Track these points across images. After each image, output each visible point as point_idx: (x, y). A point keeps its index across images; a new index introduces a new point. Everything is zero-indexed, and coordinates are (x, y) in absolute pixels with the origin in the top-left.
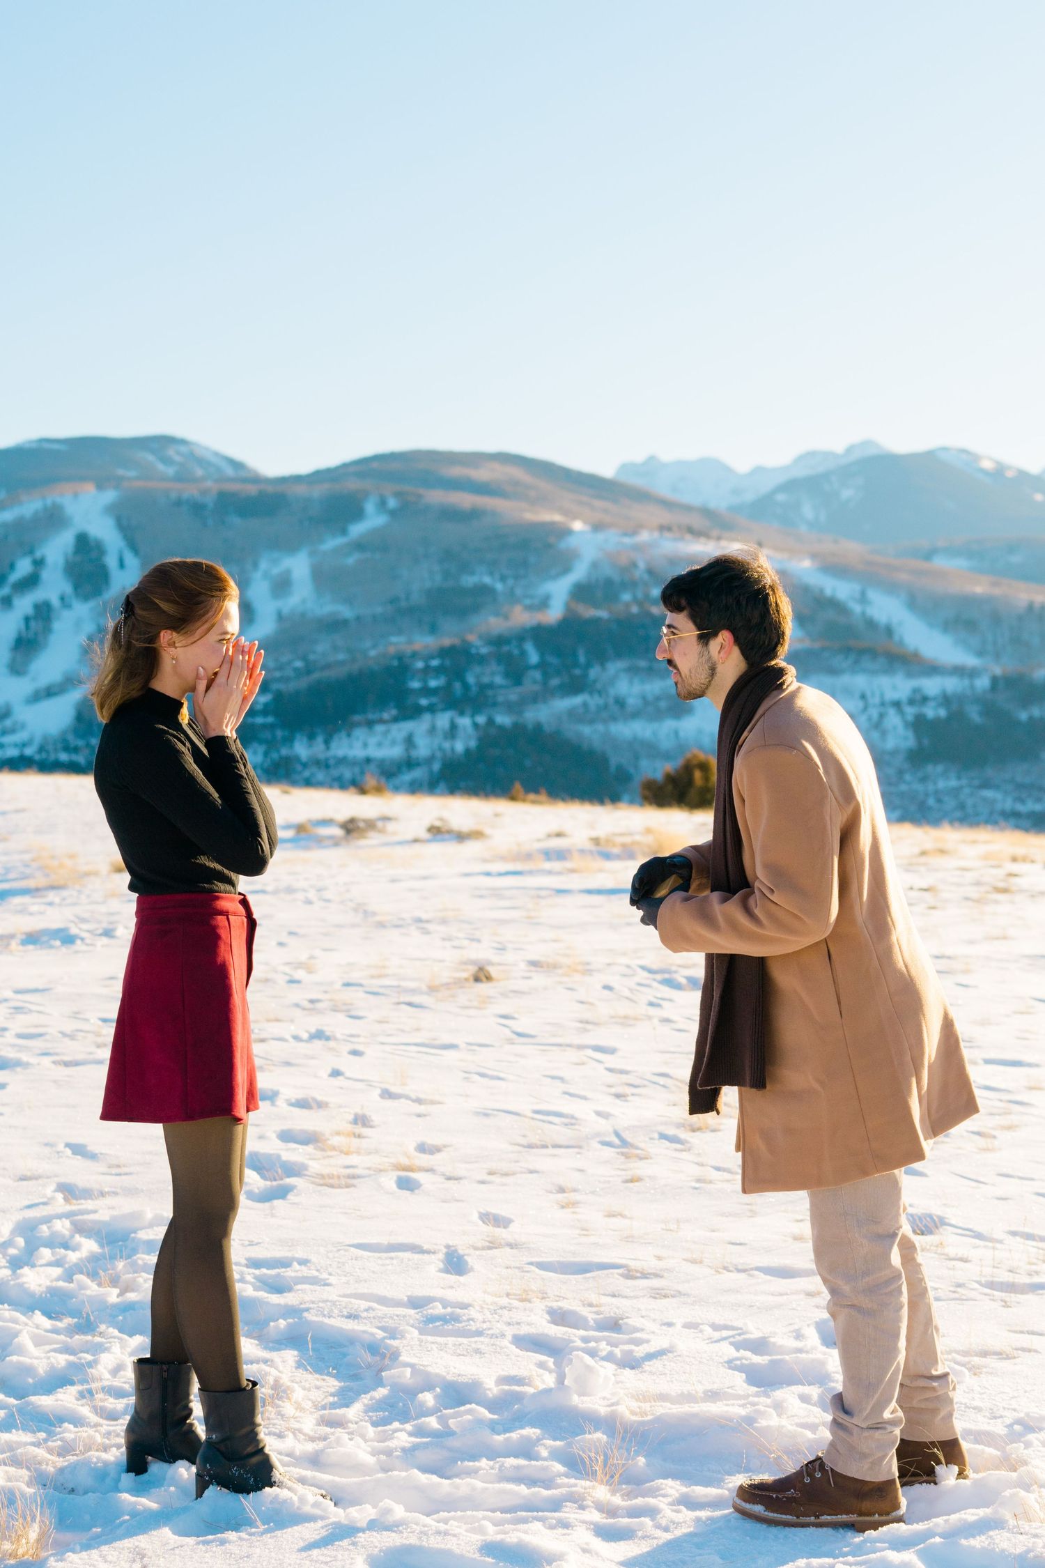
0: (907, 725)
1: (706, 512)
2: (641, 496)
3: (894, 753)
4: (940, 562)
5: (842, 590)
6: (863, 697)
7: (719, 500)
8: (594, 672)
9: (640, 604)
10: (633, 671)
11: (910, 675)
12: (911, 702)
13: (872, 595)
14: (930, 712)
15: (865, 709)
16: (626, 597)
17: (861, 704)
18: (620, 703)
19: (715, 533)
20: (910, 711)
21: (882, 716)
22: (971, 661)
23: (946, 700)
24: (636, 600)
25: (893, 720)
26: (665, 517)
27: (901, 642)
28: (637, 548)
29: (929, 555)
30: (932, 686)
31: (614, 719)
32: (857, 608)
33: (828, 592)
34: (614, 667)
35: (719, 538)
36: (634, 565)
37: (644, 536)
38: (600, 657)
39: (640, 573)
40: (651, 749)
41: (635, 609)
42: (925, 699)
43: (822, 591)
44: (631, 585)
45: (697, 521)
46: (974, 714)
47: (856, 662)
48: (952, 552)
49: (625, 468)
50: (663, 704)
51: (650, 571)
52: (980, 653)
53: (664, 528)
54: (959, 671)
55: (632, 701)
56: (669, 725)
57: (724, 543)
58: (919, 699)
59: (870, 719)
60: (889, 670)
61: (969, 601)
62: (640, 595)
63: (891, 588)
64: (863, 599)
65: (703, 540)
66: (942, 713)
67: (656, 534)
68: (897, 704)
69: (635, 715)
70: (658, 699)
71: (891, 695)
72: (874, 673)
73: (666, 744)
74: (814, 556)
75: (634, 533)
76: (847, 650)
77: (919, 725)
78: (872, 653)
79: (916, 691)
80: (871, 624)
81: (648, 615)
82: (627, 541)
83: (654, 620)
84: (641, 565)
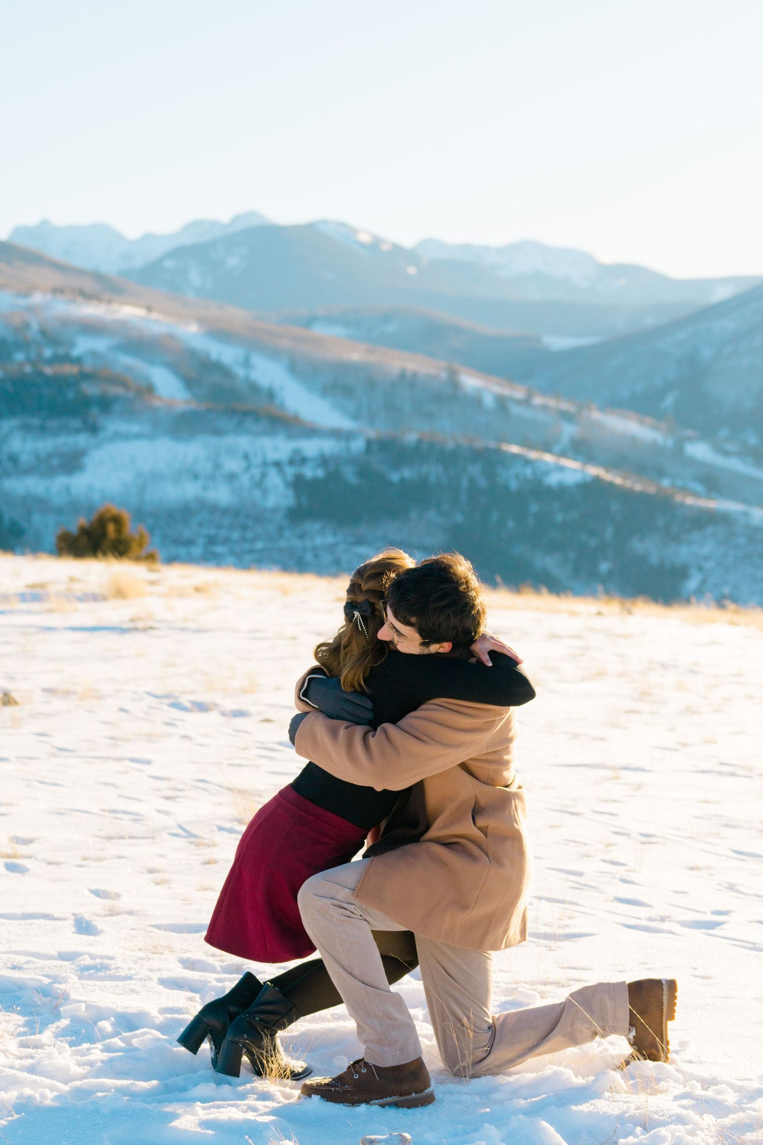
0: (287, 484)
1: (98, 277)
2: (34, 259)
3: (275, 510)
4: (320, 330)
5: (227, 354)
6: (246, 457)
7: (110, 266)
9: (33, 363)
10: (26, 429)
11: (290, 436)
12: (291, 462)
13: (257, 360)
14: (309, 472)
15: (248, 468)
16: (20, 357)
17: (243, 464)
18: (14, 459)
19: (106, 296)
20: (290, 471)
21: (264, 475)
22: (346, 424)
23: (323, 461)
24: (29, 360)
25: (274, 479)
26: (58, 279)
27: (282, 406)
28: (31, 309)
29: (309, 322)
30: (311, 447)
31: (6, 474)
32: (241, 372)
33: (214, 356)
35: (110, 302)
36: (27, 326)
37: (37, 298)
39: (33, 332)
40: (42, 504)
41: (28, 369)
42: (304, 460)
43: (208, 355)
44: (23, 344)
45: (88, 285)
46: (350, 475)
47: (240, 423)
48: (331, 320)
49: (19, 230)
50: (55, 462)
51: (43, 332)
52: (356, 417)
53: (57, 291)
54: (336, 434)
55: (25, 458)
56: (59, 482)
57: (115, 307)
58: (298, 459)
59: (252, 478)
60: (270, 432)
61: (344, 367)
62: (33, 355)
63: (274, 353)
64: (247, 363)
65: (95, 302)
66: (320, 473)
67: (49, 297)
68: (278, 465)
69: (29, 471)
70: (50, 456)
71: (272, 456)
72: (256, 434)
73: (58, 500)
74: (201, 321)
75: (27, 294)
76: (231, 412)
77: (298, 484)
78: (255, 415)
79: (296, 452)
80: (254, 388)
81: (41, 374)
82: (22, 302)
83: (48, 380)
84: (35, 326)
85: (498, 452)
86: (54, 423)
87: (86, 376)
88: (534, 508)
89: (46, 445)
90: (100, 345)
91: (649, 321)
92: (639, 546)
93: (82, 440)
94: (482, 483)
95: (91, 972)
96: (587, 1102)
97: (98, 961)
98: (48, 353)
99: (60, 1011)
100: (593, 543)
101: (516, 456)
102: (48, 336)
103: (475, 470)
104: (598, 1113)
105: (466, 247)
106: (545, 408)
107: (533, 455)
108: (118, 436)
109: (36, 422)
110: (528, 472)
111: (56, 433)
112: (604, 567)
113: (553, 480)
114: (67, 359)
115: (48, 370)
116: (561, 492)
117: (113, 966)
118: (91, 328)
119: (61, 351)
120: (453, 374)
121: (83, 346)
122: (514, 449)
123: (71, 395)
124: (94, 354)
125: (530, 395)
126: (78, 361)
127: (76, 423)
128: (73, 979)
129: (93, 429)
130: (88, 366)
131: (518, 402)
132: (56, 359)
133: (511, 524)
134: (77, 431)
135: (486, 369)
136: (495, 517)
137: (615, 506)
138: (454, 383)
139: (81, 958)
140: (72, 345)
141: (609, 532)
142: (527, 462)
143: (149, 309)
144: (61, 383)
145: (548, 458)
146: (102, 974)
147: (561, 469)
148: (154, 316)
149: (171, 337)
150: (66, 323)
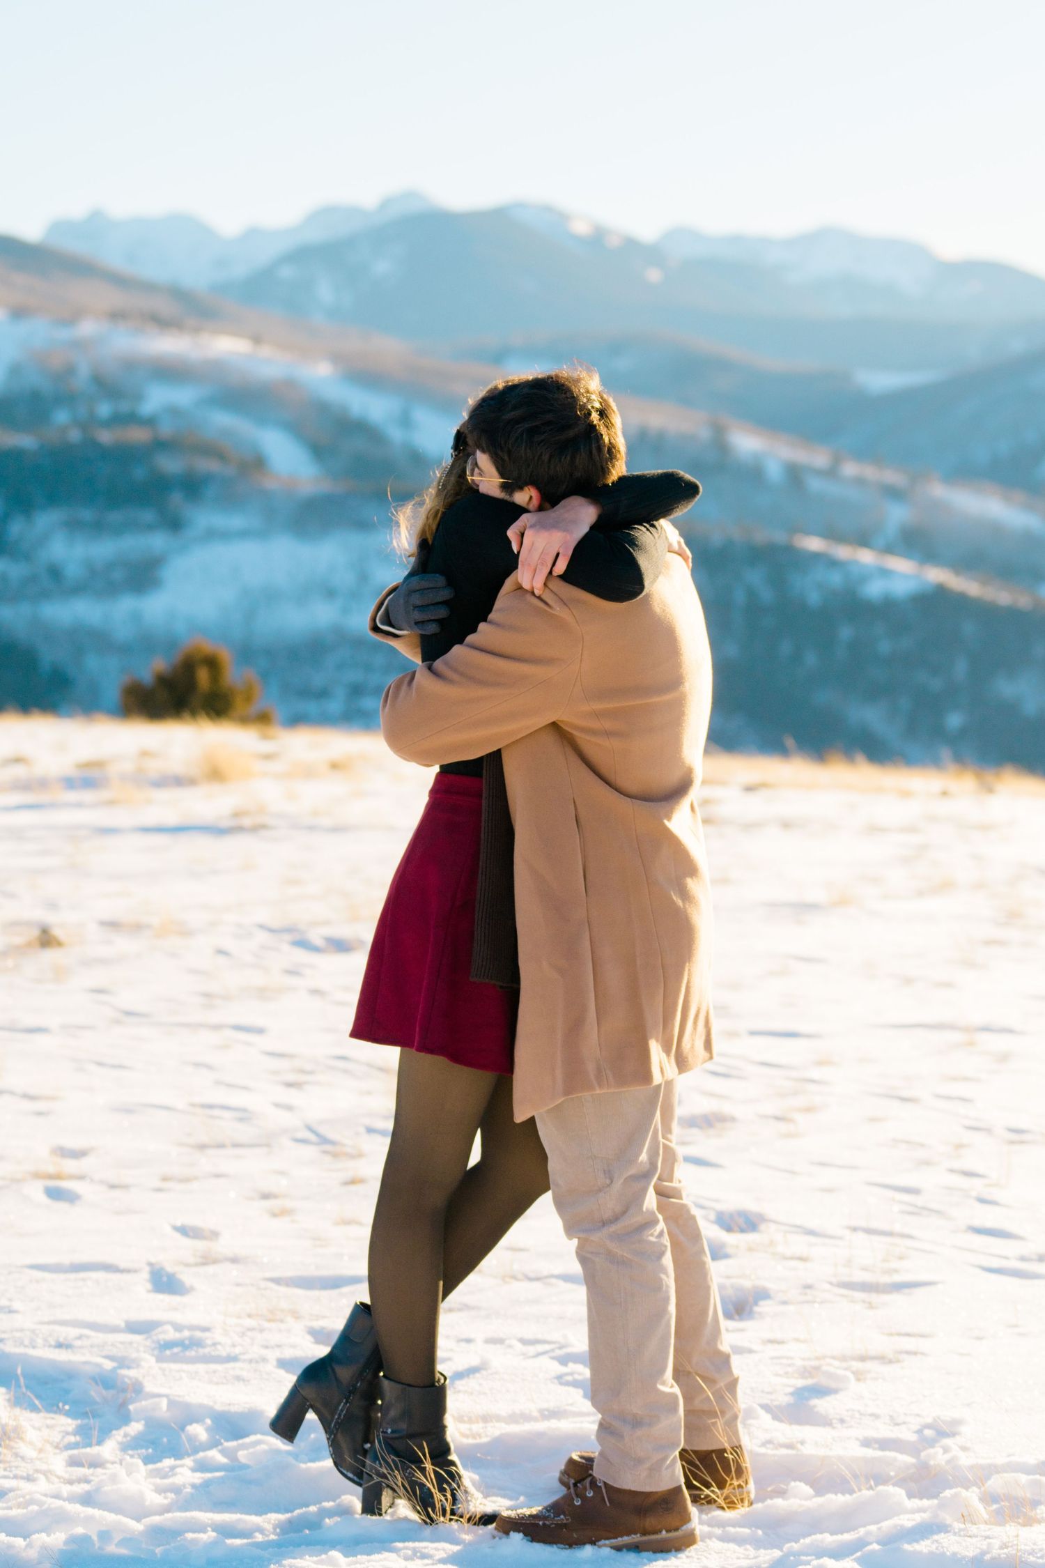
1: (179, 294)
2: (79, 268)
4: (516, 369)
5: (376, 408)
7: (196, 276)
8: (16, 528)
9: (83, 426)
10: (74, 526)
13: (420, 415)
16: (61, 417)
18: (55, 573)
24: (76, 422)
26: (114, 298)
28: (78, 345)
29: (499, 358)
31: (45, 595)
32: (396, 434)
33: (356, 411)
34: (46, 519)
35: (197, 330)
36: (70, 370)
37: (88, 328)
38: (23, 504)
39: (82, 379)
40: (100, 640)
41: (75, 436)
43: (345, 410)
44: (66, 398)
45: (164, 306)
48: (532, 353)
49: (59, 227)
50: (118, 575)
51: (97, 380)
53: (117, 316)
55: (73, 571)
56: (125, 606)
57: (204, 338)
62: (82, 414)
63: (445, 405)
64: (406, 421)
65: (175, 332)
67: (104, 325)
69: (78, 590)
70: (110, 567)
73: (123, 632)
74: (336, 358)
75: (72, 319)
80: (417, 457)
81: (95, 444)
82: (64, 334)
83: (107, 453)
84: (84, 371)
85: (789, 550)
86: (115, 517)
87: (162, 445)
88: (846, 633)
89: (104, 549)
90: (183, 396)
91: (1018, 346)
92: (1007, 688)
93: (157, 541)
94: (767, 595)
95: (176, 1350)
96: (927, 1539)
97: (186, 1333)
98: (104, 409)
99: (129, 1411)
100: (936, 684)
101: (816, 557)
102: (105, 386)
103: (755, 577)
104: (943, 1554)
105: (736, 240)
106: (860, 482)
107: (842, 552)
108: (213, 535)
109: (87, 514)
110: (835, 579)
111: (118, 530)
112: (954, 720)
113: (874, 590)
114: (131, 419)
115: (106, 437)
116: (886, 609)
117: (209, 1342)
118: (169, 372)
119: (124, 407)
120: (719, 433)
121: (157, 399)
122: (814, 544)
123: (139, 473)
124: (174, 411)
125: (837, 460)
126: (150, 422)
127: (148, 516)
128: (149, 1361)
129: (174, 524)
130: (166, 429)
131: (819, 473)
132: (119, 420)
133: (811, 659)
134: (150, 528)
135: (770, 423)
136: (786, 648)
137: (969, 629)
138: (720, 445)
139: (160, 1329)
140: (138, 397)
141: (961, 668)
142: (833, 563)
143: (257, 340)
144: (124, 455)
145: (866, 557)
146: (191, 1353)
147: (885, 573)
148: (266, 351)
149: (290, 383)
150: (131, 364)
